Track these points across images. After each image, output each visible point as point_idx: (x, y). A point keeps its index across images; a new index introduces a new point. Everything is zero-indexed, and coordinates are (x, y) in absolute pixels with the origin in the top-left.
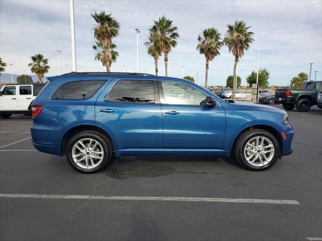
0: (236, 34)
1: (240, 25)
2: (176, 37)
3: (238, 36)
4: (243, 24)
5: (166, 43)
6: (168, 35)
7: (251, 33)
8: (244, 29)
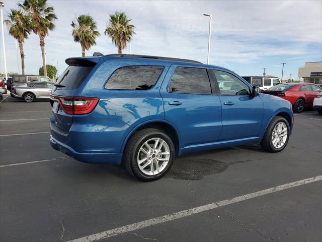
0: (119, 25)
1: (121, 16)
2: (53, 18)
3: (121, 27)
4: (124, 16)
5: (41, 24)
6: (43, 15)
7: (132, 26)
8: (125, 21)
